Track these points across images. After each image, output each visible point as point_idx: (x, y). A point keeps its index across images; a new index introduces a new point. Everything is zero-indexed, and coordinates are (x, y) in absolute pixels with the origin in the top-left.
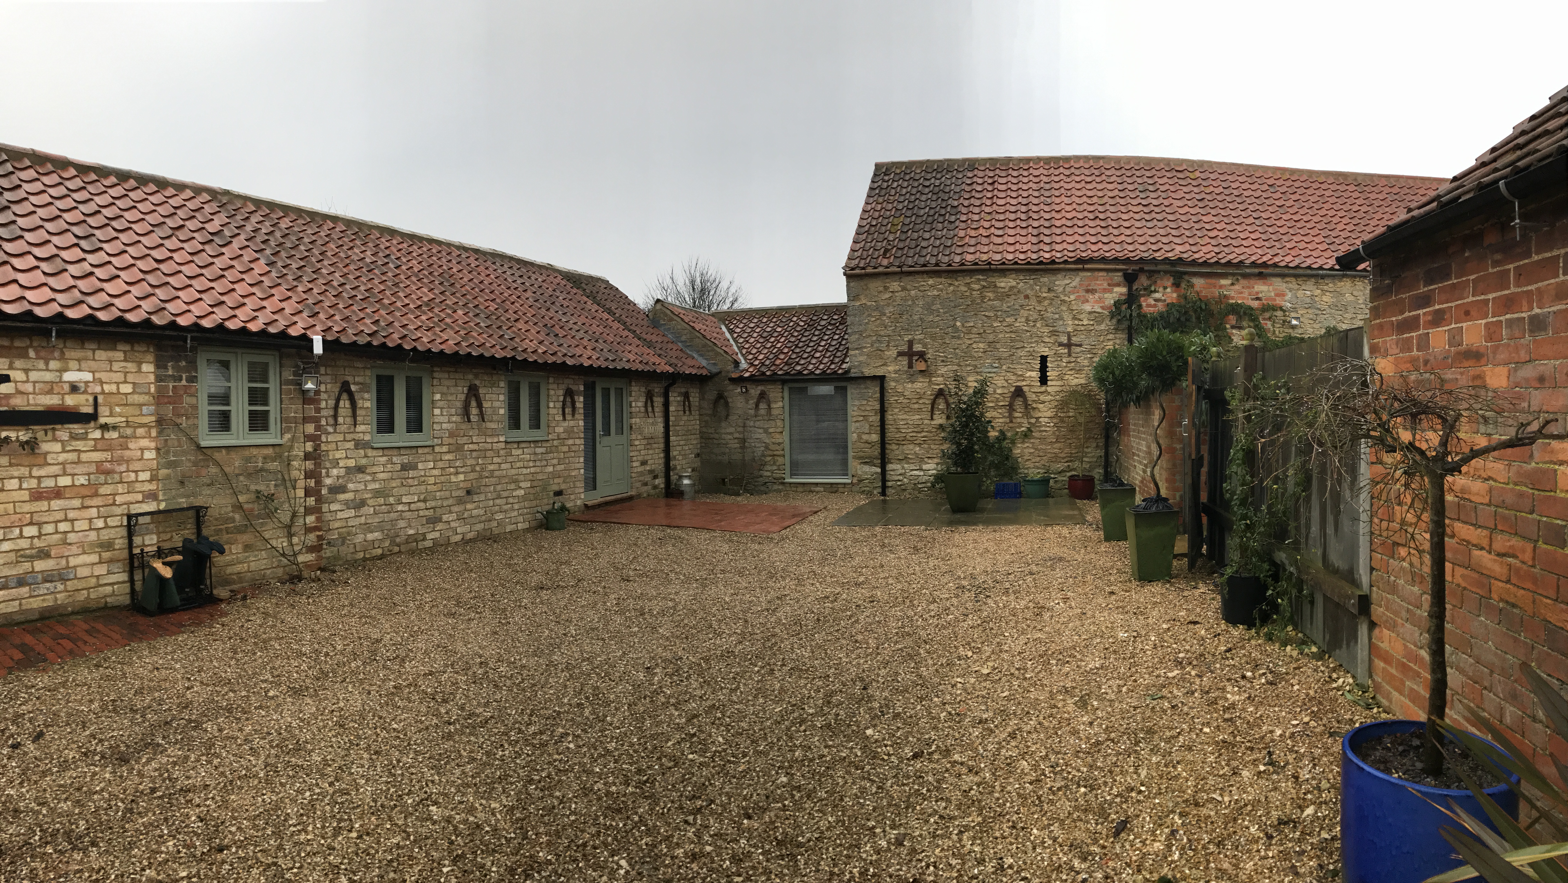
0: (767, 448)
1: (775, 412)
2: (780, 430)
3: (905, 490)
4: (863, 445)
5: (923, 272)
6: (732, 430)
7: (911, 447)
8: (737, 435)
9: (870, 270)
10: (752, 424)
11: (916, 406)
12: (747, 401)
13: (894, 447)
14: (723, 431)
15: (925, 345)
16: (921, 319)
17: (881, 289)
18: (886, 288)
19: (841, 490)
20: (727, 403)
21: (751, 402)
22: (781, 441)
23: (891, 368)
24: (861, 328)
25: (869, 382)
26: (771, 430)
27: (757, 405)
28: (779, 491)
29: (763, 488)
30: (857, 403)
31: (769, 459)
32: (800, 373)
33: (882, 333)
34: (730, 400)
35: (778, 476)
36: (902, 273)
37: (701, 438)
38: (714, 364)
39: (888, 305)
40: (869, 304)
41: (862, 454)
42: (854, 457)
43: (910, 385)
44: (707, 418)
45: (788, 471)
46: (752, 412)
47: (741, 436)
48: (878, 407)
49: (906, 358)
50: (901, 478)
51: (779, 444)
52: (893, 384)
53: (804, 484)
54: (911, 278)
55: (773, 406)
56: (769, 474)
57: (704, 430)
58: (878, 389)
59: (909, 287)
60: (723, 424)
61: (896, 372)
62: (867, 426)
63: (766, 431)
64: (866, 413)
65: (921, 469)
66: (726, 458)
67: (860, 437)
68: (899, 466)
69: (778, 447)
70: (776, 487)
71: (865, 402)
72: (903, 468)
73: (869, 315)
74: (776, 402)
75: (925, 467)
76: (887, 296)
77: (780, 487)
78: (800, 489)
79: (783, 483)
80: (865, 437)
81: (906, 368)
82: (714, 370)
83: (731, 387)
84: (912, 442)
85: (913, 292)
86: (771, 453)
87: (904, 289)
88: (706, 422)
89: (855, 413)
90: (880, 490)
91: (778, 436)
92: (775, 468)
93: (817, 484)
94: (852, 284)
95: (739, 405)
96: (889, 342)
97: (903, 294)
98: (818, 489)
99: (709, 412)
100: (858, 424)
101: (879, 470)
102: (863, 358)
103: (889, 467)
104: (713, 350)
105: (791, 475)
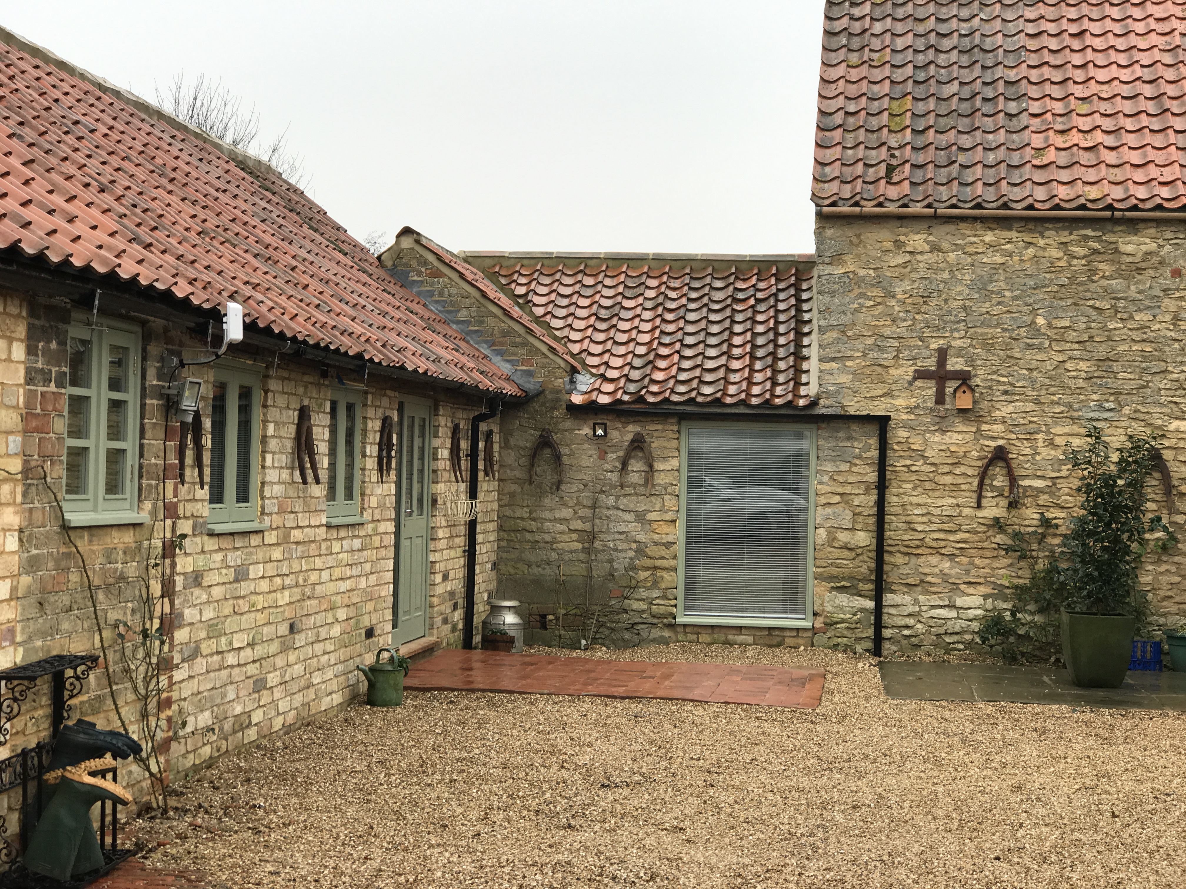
0: (640, 551)
1: (661, 479)
2: (669, 516)
3: (917, 646)
4: (837, 553)
5: (975, 219)
6: (567, 513)
7: (934, 560)
8: (578, 525)
9: (869, 208)
10: (611, 501)
11: (948, 479)
12: (603, 455)
13: (899, 559)
14: (547, 515)
15: (971, 361)
16: (965, 308)
17: (889, 245)
18: (899, 245)
19: (789, 641)
20: (557, 457)
21: (611, 456)
22: (671, 538)
23: (900, 402)
24: (844, 319)
25: (855, 427)
26: (651, 516)
27: (624, 464)
28: (666, 642)
29: (627, 635)
30: (829, 467)
31: (643, 575)
32: (718, 402)
33: (887, 332)
34: (564, 450)
35: (662, 610)
36: (935, 217)
37: (501, 528)
38: (529, 374)
39: (901, 278)
40: (862, 272)
41: (834, 571)
42: (817, 577)
43: (937, 438)
44: (514, 487)
45: (680, 602)
46: (614, 477)
47: (587, 527)
48: (872, 477)
49: (932, 383)
50: (911, 621)
51: (668, 545)
52: (903, 434)
53: (713, 627)
54: (950, 228)
55: (659, 466)
56: (643, 606)
57: (508, 512)
58: (874, 442)
59: (945, 245)
60: (547, 501)
61: (910, 410)
62: (848, 514)
63: (640, 517)
64: (848, 489)
65: (952, 606)
66: (548, 572)
67: (832, 539)
68: (907, 599)
69: (664, 552)
70: (656, 633)
71: (845, 467)
72: (916, 601)
73: (862, 295)
74: (665, 458)
75: (960, 602)
76: (900, 259)
77: (667, 633)
78: (705, 638)
79: (672, 626)
80: (843, 537)
81: (931, 404)
82: (531, 385)
83: (568, 424)
84: (937, 551)
85: (952, 257)
86: (649, 563)
87: (935, 248)
88: (512, 495)
89: (823, 488)
90: (869, 645)
91: (665, 528)
92: (656, 593)
93: (739, 629)
94: (829, 232)
95: (586, 462)
96: (899, 351)
97: (931, 258)
98: (741, 638)
99: (518, 474)
100: (829, 510)
101: (870, 604)
102: (845, 379)
103: (889, 598)
104: (526, 343)
105: (687, 608)
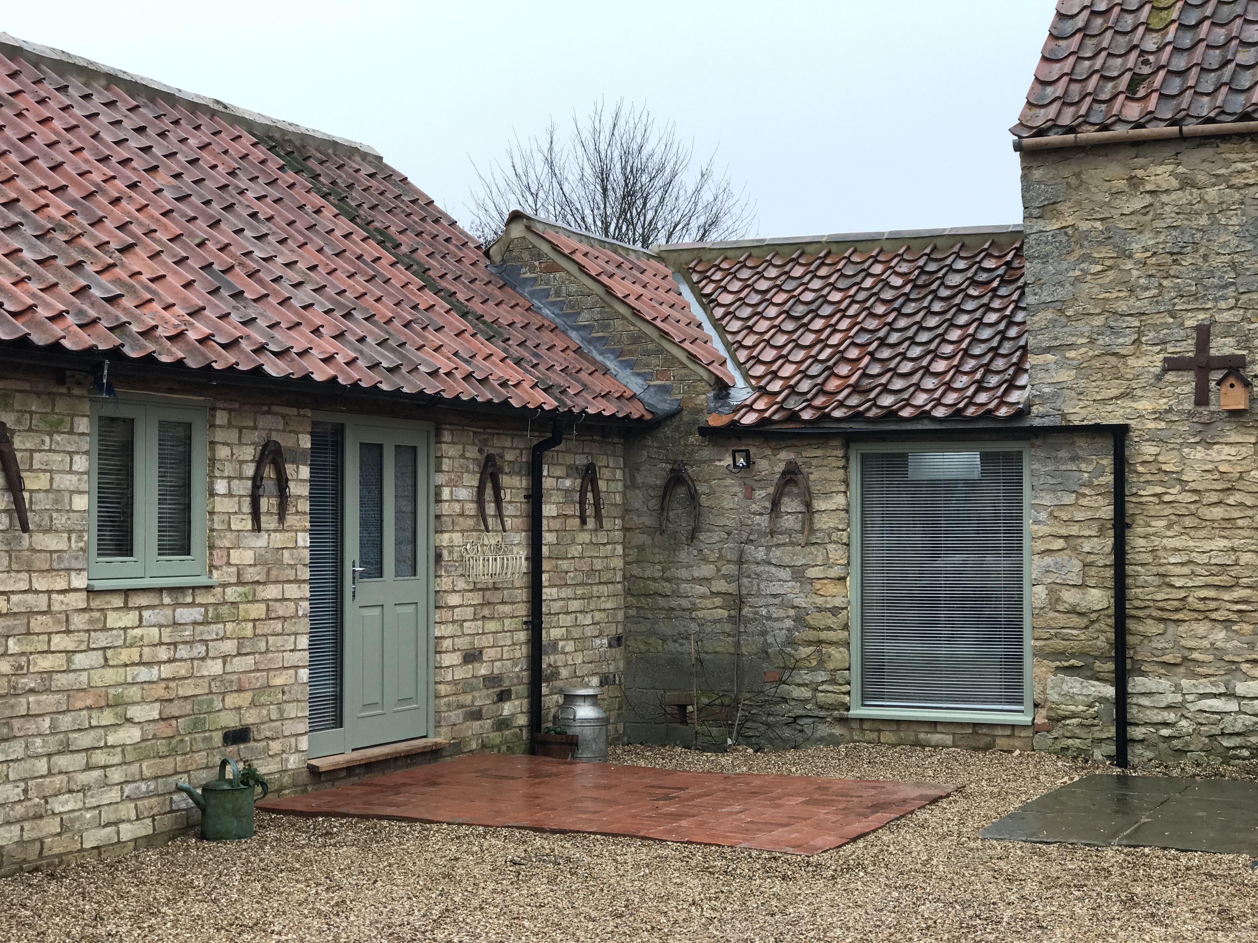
0: (800, 620)
1: (823, 522)
2: (836, 572)
3: (1181, 752)
4: (1062, 619)
5: (1241, 136)
6: (707, 570)
7: (1201, 628)
8: (721, 586)
9: (1089, 134)
10: (761, 554)
11: (1218, 512)
12: (749, 495)
13: (1152, 628)
14: (683, 573)
15: (1245, 341)
16: (1233, 266)
17: (1121, 184)
18: (1134, 183)
19: (1001, 742)
20: (693, 497)
21: (760, 494)
22: (838, 602)
23: (1144, 405)
24: (1061, 293)
25: (1081, 443)
26: (812, 573)
27: (776, 503)
28: (834, 741)
29: (787, 733)
30: (1047, 500)
31: (804, 651)
32: (891, 414)
33: (1122, 307)
34: (702, 488)
35: (831, 699)
36: (1182, 138)
37: (628, 592)
38: (664, 390)
39: (1140, 229)
40: (1085, 226)
41: (1059, 644)
42: (1039, 653)
43: (1199, 453)
44: (644, 538)
45: (856, 687)
46: (763, 521)
47: (732, 588)
48: (1107, 512)
49: (1190, 376)
50: (1171, 717)
51: (835, 611)
52: (1149, 449)
53: (898, 722)
54: (1207, 152)
55: (819, 504)
56: (806, 693)
57: (636, 570)
58: (1108, 462)
59: (1201, 178)
60: (683, 555)
61: (1159, 416)
62: (1076, 565)
63: (798, 574)
64: (1074, 530)
65: (1230, 695)
66: (690, 647)
67: (1054, 600)
68: (1165, 684)
69: (830, 621)
70: (823, 730)
71: (1069, 499)
72: (1178, 688)
73: (1086, 258)
74: (828, 495)
75: (1241, 688)
76: (1138, 203)
77: (837, 731)
78: (888, 737)
79: (844, 721)
80: (1070, 597)
81: (1188, 405)
82: (664, 405)
83: (706, 453)
84: (1204, 615)
85: (1212, 194)
86: (811, 635)
87: (1186, 183)
88: (641, 548)
89: (1043, 530)
90: (1111, 749)
91: (831, 588)
92: (821, 676)
93: (934, 724)
94: (1037, 174)
95: (728, 503)
96: (1140, 332)
97: (1182, 197)
98: (936, 738)
99: (648, 521)
100: (1048, 560)
101: (1110, 691)
102: (1065, 376)
103: (1136, 684)
104: (660, 351)
105: (865, 697)
